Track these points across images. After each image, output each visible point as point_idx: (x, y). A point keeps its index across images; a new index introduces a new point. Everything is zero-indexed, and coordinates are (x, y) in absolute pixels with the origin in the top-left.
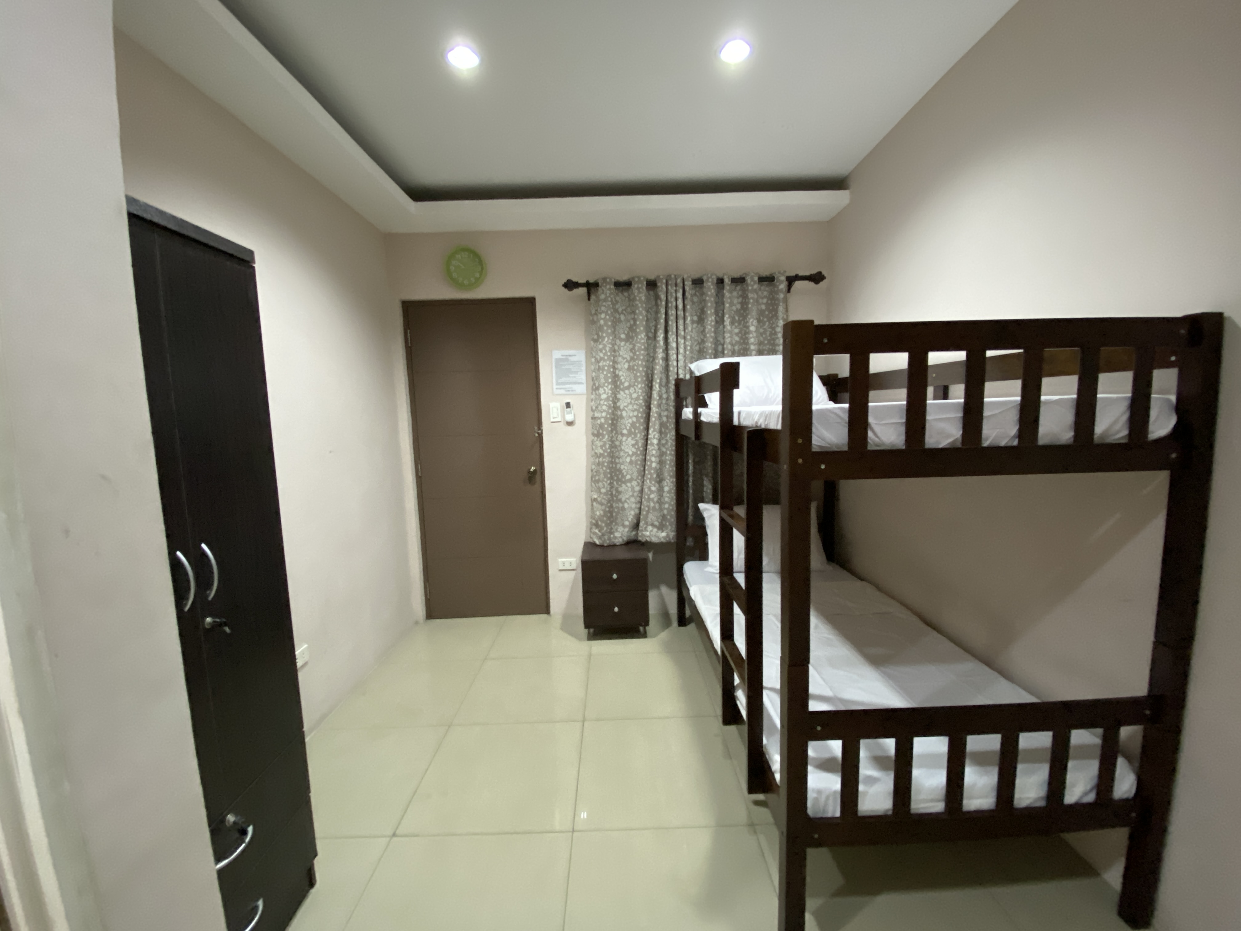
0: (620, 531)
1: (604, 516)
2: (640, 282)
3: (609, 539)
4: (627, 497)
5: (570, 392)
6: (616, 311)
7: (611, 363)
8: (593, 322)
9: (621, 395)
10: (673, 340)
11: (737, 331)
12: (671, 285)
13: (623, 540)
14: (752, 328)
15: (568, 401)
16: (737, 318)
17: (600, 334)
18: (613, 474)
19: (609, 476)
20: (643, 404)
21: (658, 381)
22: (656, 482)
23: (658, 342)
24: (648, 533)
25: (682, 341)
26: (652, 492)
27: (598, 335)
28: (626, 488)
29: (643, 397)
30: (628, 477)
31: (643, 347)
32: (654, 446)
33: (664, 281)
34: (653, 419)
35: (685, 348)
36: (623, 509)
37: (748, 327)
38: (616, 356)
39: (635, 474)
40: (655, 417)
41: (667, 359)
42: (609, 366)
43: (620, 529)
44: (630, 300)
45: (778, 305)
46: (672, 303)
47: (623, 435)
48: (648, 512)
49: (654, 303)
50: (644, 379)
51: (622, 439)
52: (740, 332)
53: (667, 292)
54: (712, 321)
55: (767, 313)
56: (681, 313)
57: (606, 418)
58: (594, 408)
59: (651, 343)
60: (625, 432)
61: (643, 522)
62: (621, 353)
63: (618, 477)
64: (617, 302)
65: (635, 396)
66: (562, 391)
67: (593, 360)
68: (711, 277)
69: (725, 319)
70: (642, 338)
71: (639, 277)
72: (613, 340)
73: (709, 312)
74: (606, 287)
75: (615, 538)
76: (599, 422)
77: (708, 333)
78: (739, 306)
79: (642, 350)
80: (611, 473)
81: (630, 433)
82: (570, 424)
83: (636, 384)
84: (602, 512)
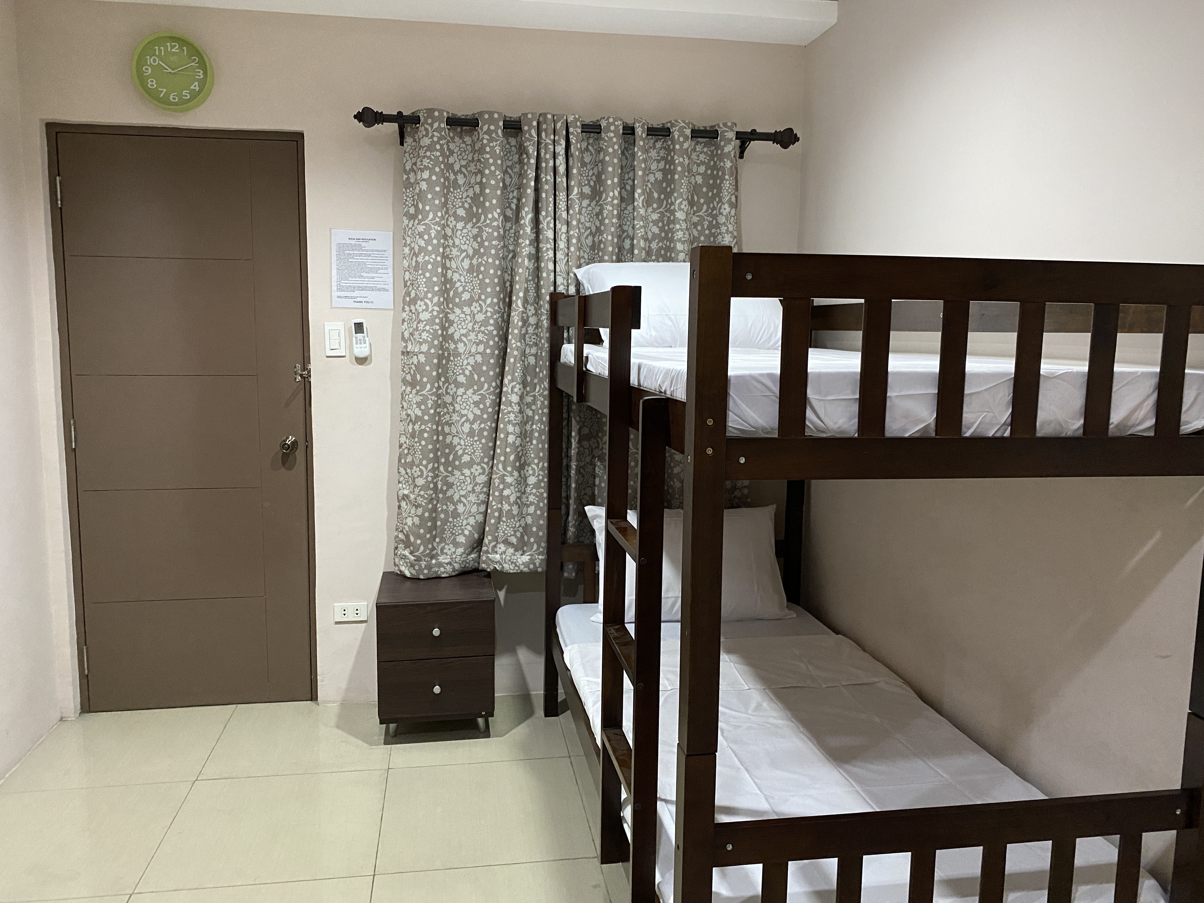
0: (449, 553)
1: (419, 527)
2: (491, 121)
3: (429, 567)
4: (463, 493)
5: (364, 305)
6: (450, 167)
7: (439, 259)
8: (408, 185)
9: (456, 315)
10: (548, 223)
11: (655, 216)
12: (546, 130)
13: (454, 568)
14: (680, 215)
15: (358, 321)
16: (656, 195)
17: (420, 206)
18: (439, 453)
19: (431, 455)
20: (495, 332)
21: (521, 294)
22: (514, 468)
23: (523, 227)
24: (498, 557)
25: (564, 229)
26: (508, 486)
27: (416, 207)
28: (463, 477)
29: (496, 320)
30: (466, 458)
31: (495, 234)
32: (511, 406)
33: (535, 123)
34: (512, 360)
35: (568, 241)
36: (456, 514)
37: (673, 212)
38: (448, 246)
39: (479, 453)
40: (515, 357)
41: (537, 257)
42: (435, 264)
43: (449, 549)
44: (474, 151)
45: (723, 179)
46: (547, 162)
47: (458, 385)
48: (499, 519)
49: (516, 158)
50: (498, 289)
51: (456, 393)
52: (661, 219)
53: (539, 143)
54: (613, 198)
55: (705, 190)
56: (562, 180)
57: (427, 354)
58: (406, 335)
59: (511, 228)
60: (461, 379)
61: (490, 538)
62: (457, 242)
63: (447, 459)
64: (452, 152)
65: (480, 317)
66: (349, 303)
67: (407, 250)
68: (613, 124)
69: (636, 196)
70: (494, 219)
71: (491, 113)
72: (442, 218)
73: (609, 182)
74: (431, 125)
75: (440, 565)
76: (415, 360)
77: (606, 218)
78: (659, 176)
79: (495, 239)
80: (435, 451)
81: (470, 383)
82: (361, 361)
83: (483, 297)
84: (417, 520)
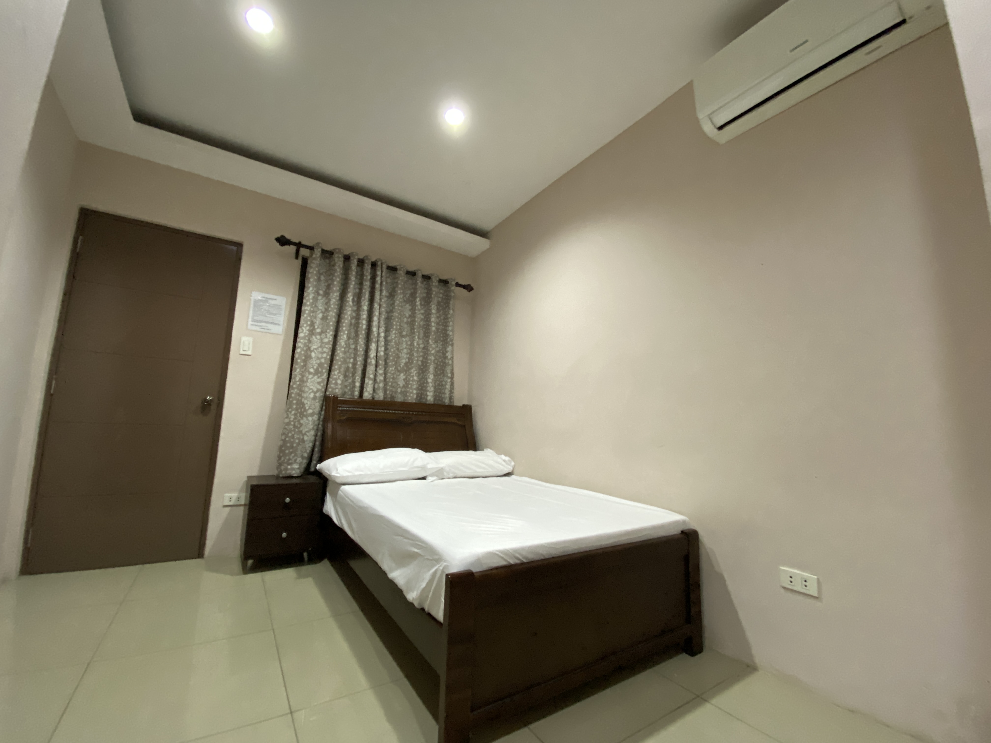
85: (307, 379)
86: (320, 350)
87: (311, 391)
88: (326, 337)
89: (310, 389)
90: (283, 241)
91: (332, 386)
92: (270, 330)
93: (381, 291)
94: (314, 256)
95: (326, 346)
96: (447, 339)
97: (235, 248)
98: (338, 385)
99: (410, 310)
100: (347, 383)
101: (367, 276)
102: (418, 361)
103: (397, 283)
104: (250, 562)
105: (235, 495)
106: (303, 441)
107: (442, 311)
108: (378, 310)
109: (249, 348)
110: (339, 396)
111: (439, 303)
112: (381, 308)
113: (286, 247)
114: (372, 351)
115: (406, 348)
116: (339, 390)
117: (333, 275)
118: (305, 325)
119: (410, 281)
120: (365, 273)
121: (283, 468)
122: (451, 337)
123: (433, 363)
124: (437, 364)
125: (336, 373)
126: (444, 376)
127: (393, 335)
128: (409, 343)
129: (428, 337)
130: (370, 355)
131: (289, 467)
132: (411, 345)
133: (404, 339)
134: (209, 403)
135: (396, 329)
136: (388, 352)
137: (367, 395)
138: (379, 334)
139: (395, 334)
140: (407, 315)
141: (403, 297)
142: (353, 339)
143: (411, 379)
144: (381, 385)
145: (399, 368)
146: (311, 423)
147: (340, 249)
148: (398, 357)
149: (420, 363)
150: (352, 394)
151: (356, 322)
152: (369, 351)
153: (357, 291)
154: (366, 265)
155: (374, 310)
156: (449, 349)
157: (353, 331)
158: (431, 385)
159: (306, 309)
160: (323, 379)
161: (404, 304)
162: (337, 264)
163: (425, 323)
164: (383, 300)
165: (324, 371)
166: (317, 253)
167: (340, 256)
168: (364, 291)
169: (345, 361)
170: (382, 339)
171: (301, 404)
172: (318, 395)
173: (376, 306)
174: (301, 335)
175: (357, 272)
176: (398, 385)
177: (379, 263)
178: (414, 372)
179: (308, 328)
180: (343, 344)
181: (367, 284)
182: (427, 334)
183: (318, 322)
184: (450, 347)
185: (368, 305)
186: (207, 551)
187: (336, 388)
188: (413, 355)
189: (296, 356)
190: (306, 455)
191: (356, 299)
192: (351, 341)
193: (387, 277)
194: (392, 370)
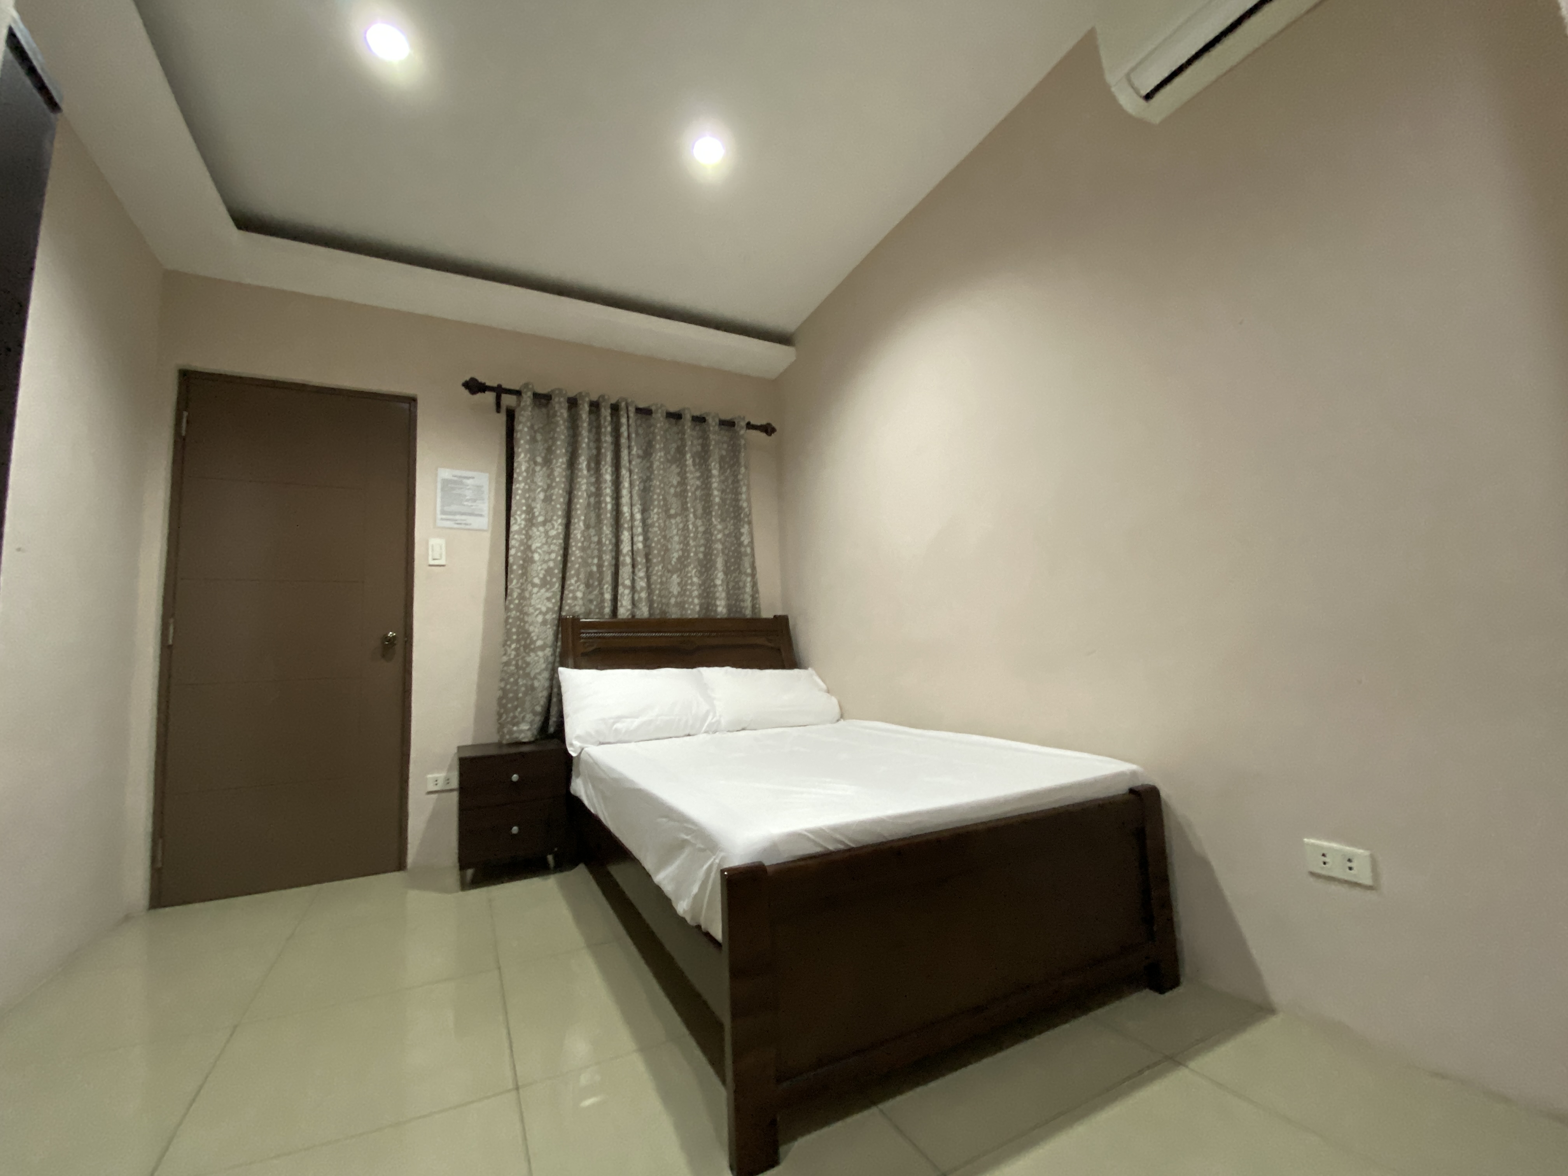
85: (531, 594)
86: (546, 548)
87: (537, 612)
88: (553, 528)
89: (536, 610)
90: (474, 386)
91: (569, 601)
92: (470, 524)
93: (629, 447)
94: (522, 404)
95: (555, 541)
96: (740, 514)
97: (406, 406)
98: (578, 599)
99: (679, 474)
100: (592, 597)
101: (606, 428)
102: (696, 554)
103: (653, 433)
104: (470, 872)
105: (441, 775)
106: (533, 688)
107: (728, 471)
108: (628, 479)
109: (441, 555)
110: (581, 617)
111: (722, 459)
112: (632, 475)
113: (479, 396)
114: (624, 543)
115: (677, 534)
116: (580, 608)
117: (554, 430)
118: (519, 513)
119: (675, 429)
120: (602, 422)
121: (505, 730)
122: (747, 510)
123: (721, 555)
124: (727, 555)
125: (573, 581)
126: (740, 572)
127: (655, 515)
128: (681, 526)
129: (710, 512)
130: (621, 550)
131: (515, 728)
132: (683, 530)
133: (673, 521)
134: (392, 641)
135: (659, 506)
136: (648, 543)
137: (624, 612)
138: (632, 515)
139: (658, 514)
140: (675, 483)
141: (665, 454)
142: (594, 528)
143: (689, 582)
144: (643, 595)
145: (670, 567)
146: (542, 660)
147: (560, 390)
148: (667, 550)
149: (701, 556)
150: (601, 613)
151: (597, 499)
152: (620, 544)
153: (594, 452)
154: (603, 410)
155: (621, 479)
156: (745, 530)
157: (593, 515)
158: (720, 589)
159: (519, 487)
160: (553, 592)
161: (669, 465)
162: (559, 414)
163: (702, 492)
164: (634, 463)
165: (554, 580)
166: (527, 398)
167: (562, 399)
168: (603, 451)
169: (585, 563)
170: (637, 523)
171: (525, 634)
172: (548, 617)
173: (624, 472)
174: (514, 528)
175: (590, 424)
176: (670, 592)
177: (623, 404)
178: (692, 571)
179: (523, 516)
180: (579, 536)
181: (608, 439)
182: (707, 512)
183: (538, 506)
184: (746, 526)
185: (612, 472)
186: (411, 858)
187: (575, 605)
188: (688, 544)
189: (511, 560)
190: (538, 709)
191: (593, 465)
192: (592, 532)
193: (637, 426)
194: (658, 571)
